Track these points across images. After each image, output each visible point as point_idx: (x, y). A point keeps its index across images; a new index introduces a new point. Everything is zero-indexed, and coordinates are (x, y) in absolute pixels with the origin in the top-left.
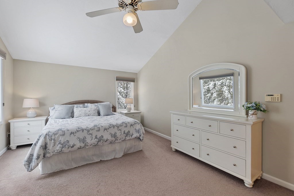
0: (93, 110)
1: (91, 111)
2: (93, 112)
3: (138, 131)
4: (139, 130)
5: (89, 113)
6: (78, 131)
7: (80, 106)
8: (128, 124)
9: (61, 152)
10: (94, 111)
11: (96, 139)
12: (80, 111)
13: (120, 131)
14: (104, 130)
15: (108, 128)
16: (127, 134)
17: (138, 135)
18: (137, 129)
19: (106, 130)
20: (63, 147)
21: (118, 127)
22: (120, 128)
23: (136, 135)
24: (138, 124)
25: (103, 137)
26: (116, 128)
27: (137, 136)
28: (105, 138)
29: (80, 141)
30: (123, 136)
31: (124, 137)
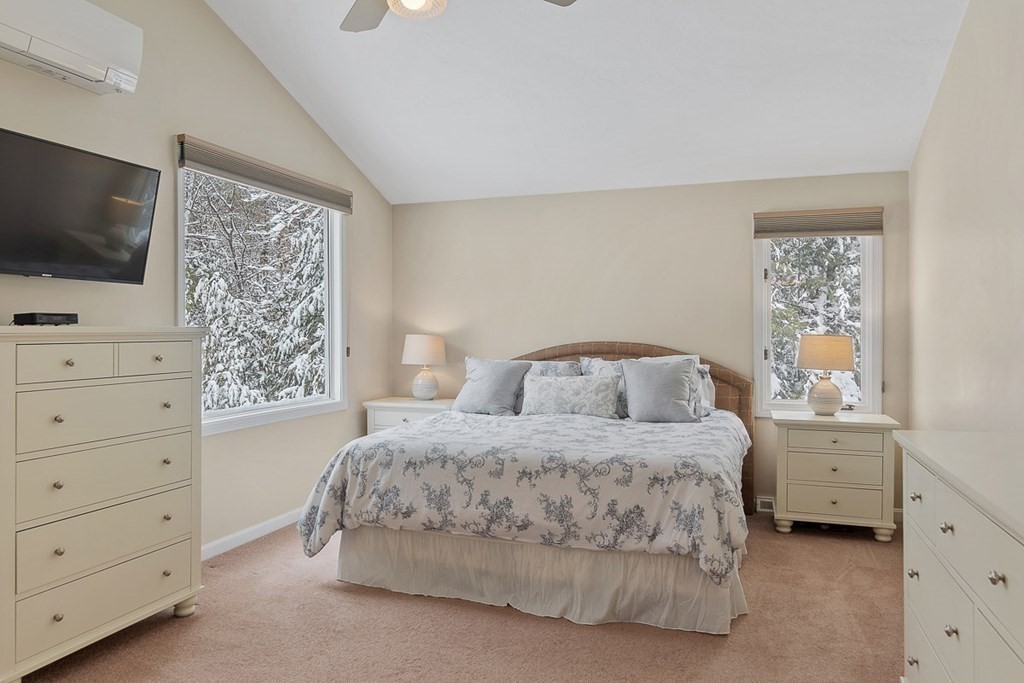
0: (593, 388)
1: (583, 393)
2: (594, 397)
3: (689, 522)
4: (693, 515)
5: (575, 400)
6: (429, 461)
7: (556, 367)
8: (637, 470)
9: (377, 525)
10: (597, 392)
11: (481, 507)
12: (541, 389)
13: (589, 497)
14: (520, 478)
15: (537, 472)
16: (629, 521)
17: (685, 543)
18: (687, 506)
19: (525, 479)
20: (381, 509)
21: (584, 477)
22: (593, 482)
23: (672, 536)
24: (698, 484)
25: (510, 506)
26: (572, 477)
27: (678, 546)
28: (519, 511)
29: (429, 500)
30: (607, 529)
31: (611, 534)
